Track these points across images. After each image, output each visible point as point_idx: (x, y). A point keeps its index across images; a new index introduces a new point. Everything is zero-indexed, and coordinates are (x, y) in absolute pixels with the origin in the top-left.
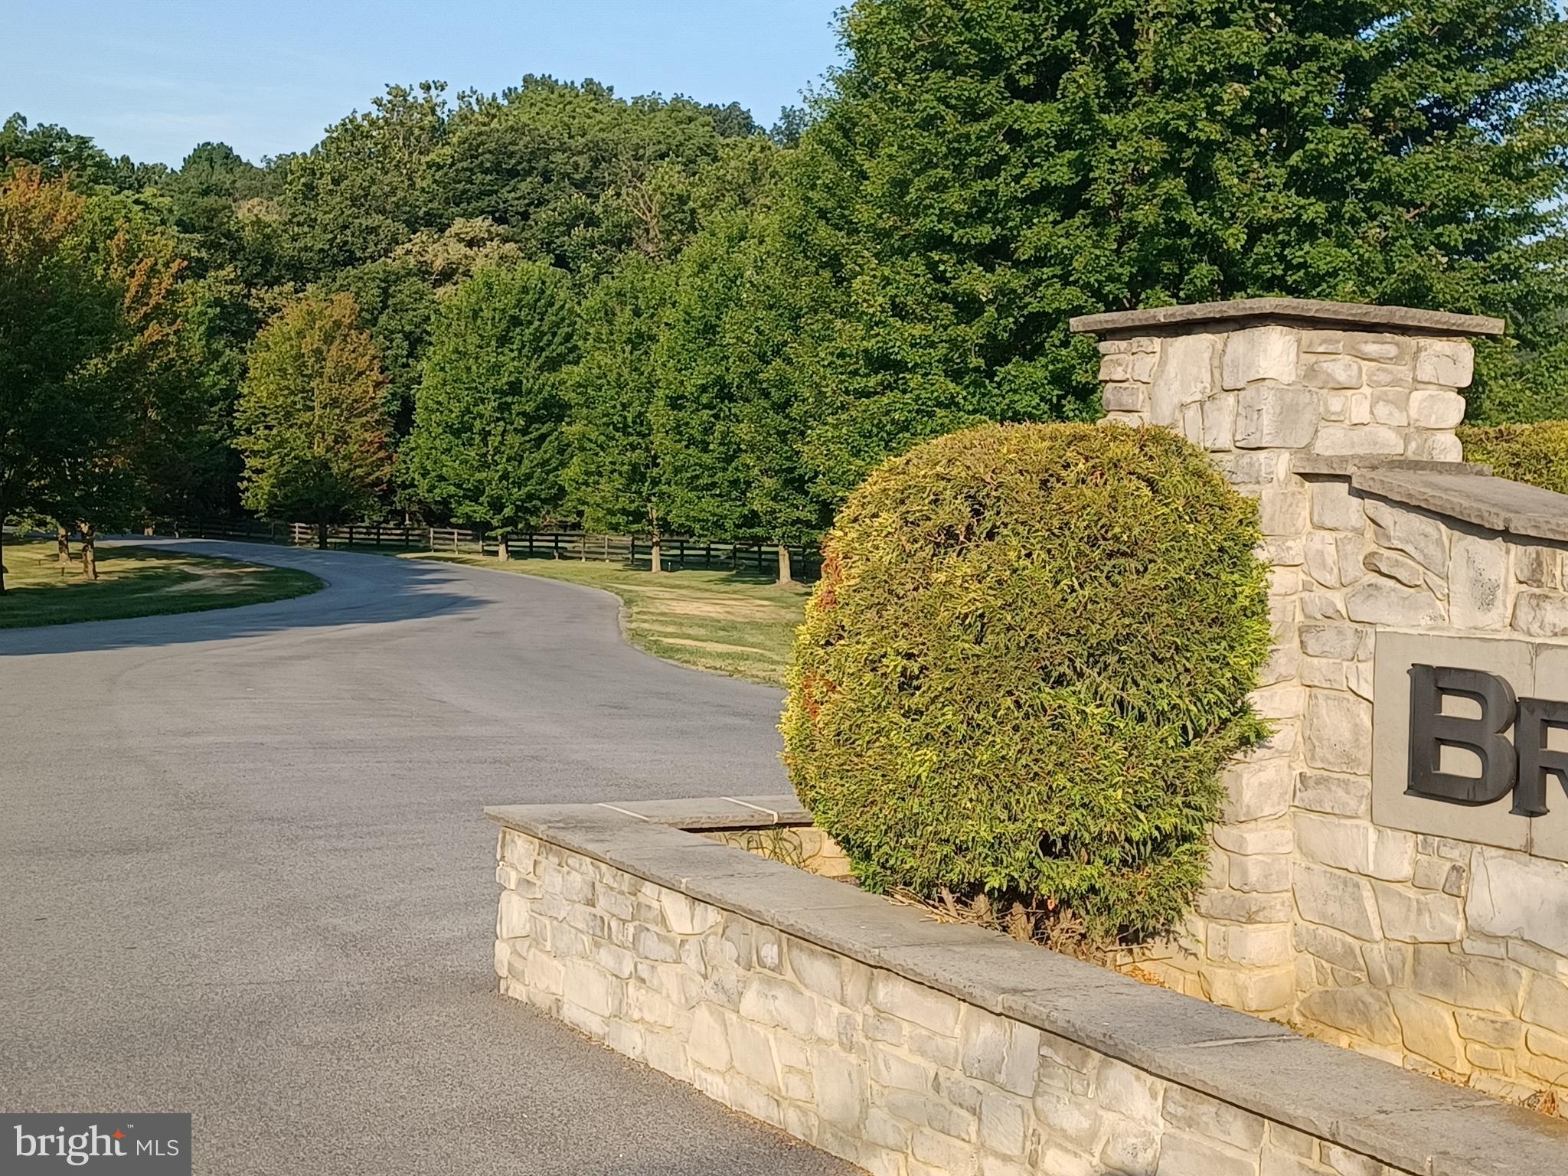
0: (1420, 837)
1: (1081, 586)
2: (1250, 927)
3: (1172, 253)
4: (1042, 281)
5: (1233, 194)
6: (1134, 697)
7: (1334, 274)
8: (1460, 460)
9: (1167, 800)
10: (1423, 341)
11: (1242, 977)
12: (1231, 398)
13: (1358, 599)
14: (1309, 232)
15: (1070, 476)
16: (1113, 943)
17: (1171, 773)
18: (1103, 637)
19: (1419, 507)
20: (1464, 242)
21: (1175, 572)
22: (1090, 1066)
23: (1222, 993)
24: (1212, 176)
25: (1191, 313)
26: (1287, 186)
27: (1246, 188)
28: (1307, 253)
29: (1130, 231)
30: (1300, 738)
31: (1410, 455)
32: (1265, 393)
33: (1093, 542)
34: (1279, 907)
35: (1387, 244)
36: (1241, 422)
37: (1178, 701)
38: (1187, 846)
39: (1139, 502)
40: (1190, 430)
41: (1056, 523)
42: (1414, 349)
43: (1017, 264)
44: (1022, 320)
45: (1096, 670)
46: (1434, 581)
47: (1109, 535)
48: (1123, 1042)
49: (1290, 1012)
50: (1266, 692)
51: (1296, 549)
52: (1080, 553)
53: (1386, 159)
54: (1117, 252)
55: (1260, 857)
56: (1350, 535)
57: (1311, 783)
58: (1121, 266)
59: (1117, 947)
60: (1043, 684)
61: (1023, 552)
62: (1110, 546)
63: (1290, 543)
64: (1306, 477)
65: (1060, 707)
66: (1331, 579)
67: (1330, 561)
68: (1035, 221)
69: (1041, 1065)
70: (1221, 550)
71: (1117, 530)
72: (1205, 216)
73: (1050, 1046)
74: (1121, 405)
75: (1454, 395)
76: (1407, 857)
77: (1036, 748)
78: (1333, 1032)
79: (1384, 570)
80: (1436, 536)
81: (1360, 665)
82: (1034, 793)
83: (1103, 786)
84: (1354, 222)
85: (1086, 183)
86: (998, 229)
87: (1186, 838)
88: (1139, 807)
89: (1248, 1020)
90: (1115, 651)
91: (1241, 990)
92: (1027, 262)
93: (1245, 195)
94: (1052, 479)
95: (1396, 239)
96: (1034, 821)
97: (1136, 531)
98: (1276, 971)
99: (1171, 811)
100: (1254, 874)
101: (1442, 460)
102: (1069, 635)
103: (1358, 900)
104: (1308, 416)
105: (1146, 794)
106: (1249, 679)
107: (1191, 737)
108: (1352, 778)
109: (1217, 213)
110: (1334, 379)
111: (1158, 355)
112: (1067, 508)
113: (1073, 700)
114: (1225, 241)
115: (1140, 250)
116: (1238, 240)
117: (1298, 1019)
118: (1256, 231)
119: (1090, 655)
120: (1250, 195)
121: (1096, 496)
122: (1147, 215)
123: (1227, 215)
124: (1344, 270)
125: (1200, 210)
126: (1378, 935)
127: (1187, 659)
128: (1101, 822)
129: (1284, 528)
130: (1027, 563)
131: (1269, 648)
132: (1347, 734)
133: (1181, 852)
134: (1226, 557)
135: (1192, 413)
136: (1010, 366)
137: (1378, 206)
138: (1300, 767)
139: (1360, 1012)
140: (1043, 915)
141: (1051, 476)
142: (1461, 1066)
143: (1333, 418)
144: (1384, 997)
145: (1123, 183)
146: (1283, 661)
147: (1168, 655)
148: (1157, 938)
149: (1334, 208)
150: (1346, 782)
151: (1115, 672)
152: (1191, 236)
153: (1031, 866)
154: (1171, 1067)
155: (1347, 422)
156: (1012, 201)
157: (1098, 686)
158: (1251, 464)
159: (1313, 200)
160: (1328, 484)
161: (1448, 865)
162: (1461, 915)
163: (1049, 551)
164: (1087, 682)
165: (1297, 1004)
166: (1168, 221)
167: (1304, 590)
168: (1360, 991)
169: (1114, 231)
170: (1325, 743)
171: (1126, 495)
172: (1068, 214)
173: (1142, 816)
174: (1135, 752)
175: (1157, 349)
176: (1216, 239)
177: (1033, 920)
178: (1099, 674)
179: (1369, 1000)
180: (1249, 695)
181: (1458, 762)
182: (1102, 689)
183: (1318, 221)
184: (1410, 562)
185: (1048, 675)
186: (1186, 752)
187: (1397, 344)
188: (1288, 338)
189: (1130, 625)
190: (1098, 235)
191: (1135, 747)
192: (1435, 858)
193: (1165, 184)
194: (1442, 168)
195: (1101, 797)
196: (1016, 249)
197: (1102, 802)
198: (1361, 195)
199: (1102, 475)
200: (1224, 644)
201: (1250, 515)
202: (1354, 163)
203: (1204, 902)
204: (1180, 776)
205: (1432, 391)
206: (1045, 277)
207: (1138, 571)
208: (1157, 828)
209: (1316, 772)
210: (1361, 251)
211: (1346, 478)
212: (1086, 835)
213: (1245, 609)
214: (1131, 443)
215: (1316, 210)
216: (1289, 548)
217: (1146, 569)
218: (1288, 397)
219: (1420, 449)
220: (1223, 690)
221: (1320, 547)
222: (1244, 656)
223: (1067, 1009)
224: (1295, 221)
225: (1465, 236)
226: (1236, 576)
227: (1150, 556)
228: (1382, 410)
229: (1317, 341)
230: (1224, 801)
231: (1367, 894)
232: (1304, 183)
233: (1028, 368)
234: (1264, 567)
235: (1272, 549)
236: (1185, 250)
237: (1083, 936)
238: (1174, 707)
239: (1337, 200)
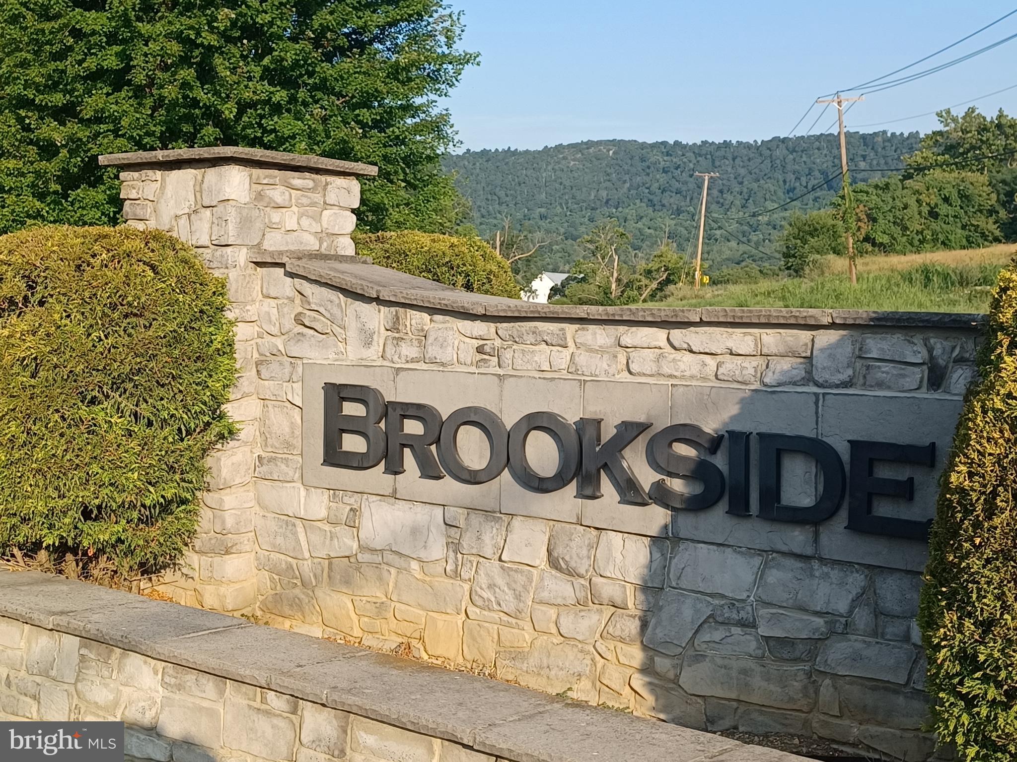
0: (332, 492)
1: (106, 337)
2: (227, 556)
3: (188, 118)
4: (100, 133)
5: (227, 82)
6: (145, 410)
7: (293, 137)
8: (353, 254)
9: (169, 478)
10: (330, 179)
11: (223, 590)
12: (208, 212)
13: (292, 343)
14: (277, 109)
15: (96, 262)
16: (136, 575)
17: (171, 460)
18: (122, 371)
19: (327, 284)
20: (372, 120)
21: (170, 327)
22: (113, 658)
23: (210, 601)
24: (212, 69)
25: (180, 155)
26: (262, 78)
27: (235, 78)
28: (276, 123)
29: (159, 103)
30: (258, 433)
31: (323, 250)
32: (229, 209)
33: (113, 307)
34: (246, 542)
35: (327, 119)
36: (215, 228)
37: (175, 412)
38: (184, 507)
39: (145, 280)
40: (182, 233)
41: (87, 294)
42: (324, 183)
43: (81, 121)
44: (87, 159)
45: (118, 393)
46: (337, 330)
47: (125, 302)
48: (134, 640)
49: (254, 609)
50: (235, 404)
51: (252, 311)
52: (104, 314)
53: (323, 65)
54: (151, 116)
55: (232, 511)
56: (286, 301)
57: (265, 461)
58: (155, 126)
59: (139, 577)
60: (81, 404)
61: (64, 314)
62: (126, 310)
63: (248, 307)
64: (258, 264)
65: (93, 419)
66: (275, 330)
67: (273, 318)
68: (94, 92)
69: (81, 661)
70: (201, 311)
71: (130, 299)
72: (209, 95)
73: (86, 647)
74: (135, 215)
75: (349, 213)
76: (323, 504)
77: (76, 447)
78: (281, 619)
79: (307, 324)
80: (337, 301)
81: (294, 385)
82: (76, 478)
83: (125, 471)
84: (305, 104)
85: (128, 68)
86: (68, 97)
87: (184, 502)
88: (150, 483)
89: (219, 617)
90: (131, 380)
91: (222, 598)
92: (89, 120)
93: (235, 83)
94: (84, 265)
95: (331, 116)
96: (77, 497)
97: (143, 300)
98: (245, 584)
99: (172, 485)
100: (230, 522)
101: (343, 254)
102: (98, 370)
103: (295, 534)
104: (258, 225)
105: (154, 475)
106: (222, 396)
107: (184, 435)
108: (290, 457)
109: (217, 93)
110: (274, 201)
111: (159, 182)
112: (95, 284)
113: (102, 414)
114: (223, 112)
115: (167, 116)
116: (231, 112)
117: (259, 613)
118: (243, 107)
119: (113, 383)
120: (238, 83)
121: (115, 276)
122: (171, 92)
123: (223, 95)
124: (299, 135)
125: (205, 91)
126: (307, 555)
127: (180, 384)
128: (124, 495)
129: (244, 297)
130: (67, 321)
131: (236, 376)
132: (287, 430)
133: (179, 511)
134: (205, 316)
135: (183, 221)
136: (79, 191)
137: (319, 95)
138: (258, 452)
139: (297, 605)
140: (86, 561)
141: (83, 262)
142: (357, 632)
143: (274, 226)
144: (311, 593)
145: (154, 70)
146: (246, 383)
147: (167, 382)
148: (168, 570)
149: (292, 94)
150: (287, 460)
151: (132, 394)
152: (200, 108)
153: (76, 528)
154: (166, 653)
155: (283, 229)
156: (77, 78)
157: (120, 404)
158: (222, 256)
159: (278, 88)
160: (272, 269)
161: (348, 508)
162: (356, 538)
163: (83, 313)
164: (113, 401)
165: (258, 604)
166: (185, 97)
167: (259, 337)
168: (297, 591)
169: (149, 102)
170: (273, 435)
171: (136, 275)
172: (117, 88)
173: (152, 489)
174: (146, 447)
175: (159, 178)
176: (217, 110)
177: (81, 564)
178: (120, 396)
179: (302, 596)
180: (223, 407)
181: (353, 443)
182: (123, 405)
183: (282, 102)
184: (322, 318)
185: (85, 398)
186: (182, 445)
187: (313, 180)
188: (243, 173)
189: (141, 362)
190: (138, 104)
191: (146, 444)
192: (341, 505)
193: (182, 72)
194: (357, 72)
195: (123, 478)
196: (81, 110)
197: (124, 481)
198: (309, 87)
199: (119, 262)
200: (205, 373)
201: (221, 289)
202: (303, 66)
203: (197, 543)
204: (177, 461)
205: (336, 210)
206: (102, 131)
207: (145, 326)
208: (163, 497)
209: (268, 454)
210: (310, 123)
211: (282, 265)
212: (114, 504)
213: (218, 350)
214: (138, 241)
215: (281, 95)
216: (248, 310)
217: (151, 324)
218: (244, 213)
219: (329, 247)
220: (205, 403)
221: (267, 309)
222: (219, 381)
223: (97, 622)
224: (268, 101)
225: (373, 116)
226: (212, 329)
227: (153, 316)
228: (305, 222)
229: (262, 176)
230: (209, 476)
231: (300, 529)
232: (273, 77)
233: (92, 192)
234: (231, 323)
235: (237, 311)
236: (197, 117)
237: (115, 572)
238: (172, 416)
239: (294, 89)
